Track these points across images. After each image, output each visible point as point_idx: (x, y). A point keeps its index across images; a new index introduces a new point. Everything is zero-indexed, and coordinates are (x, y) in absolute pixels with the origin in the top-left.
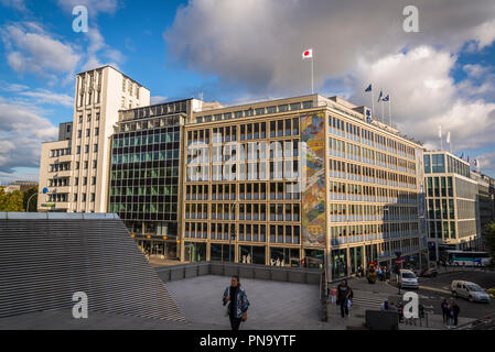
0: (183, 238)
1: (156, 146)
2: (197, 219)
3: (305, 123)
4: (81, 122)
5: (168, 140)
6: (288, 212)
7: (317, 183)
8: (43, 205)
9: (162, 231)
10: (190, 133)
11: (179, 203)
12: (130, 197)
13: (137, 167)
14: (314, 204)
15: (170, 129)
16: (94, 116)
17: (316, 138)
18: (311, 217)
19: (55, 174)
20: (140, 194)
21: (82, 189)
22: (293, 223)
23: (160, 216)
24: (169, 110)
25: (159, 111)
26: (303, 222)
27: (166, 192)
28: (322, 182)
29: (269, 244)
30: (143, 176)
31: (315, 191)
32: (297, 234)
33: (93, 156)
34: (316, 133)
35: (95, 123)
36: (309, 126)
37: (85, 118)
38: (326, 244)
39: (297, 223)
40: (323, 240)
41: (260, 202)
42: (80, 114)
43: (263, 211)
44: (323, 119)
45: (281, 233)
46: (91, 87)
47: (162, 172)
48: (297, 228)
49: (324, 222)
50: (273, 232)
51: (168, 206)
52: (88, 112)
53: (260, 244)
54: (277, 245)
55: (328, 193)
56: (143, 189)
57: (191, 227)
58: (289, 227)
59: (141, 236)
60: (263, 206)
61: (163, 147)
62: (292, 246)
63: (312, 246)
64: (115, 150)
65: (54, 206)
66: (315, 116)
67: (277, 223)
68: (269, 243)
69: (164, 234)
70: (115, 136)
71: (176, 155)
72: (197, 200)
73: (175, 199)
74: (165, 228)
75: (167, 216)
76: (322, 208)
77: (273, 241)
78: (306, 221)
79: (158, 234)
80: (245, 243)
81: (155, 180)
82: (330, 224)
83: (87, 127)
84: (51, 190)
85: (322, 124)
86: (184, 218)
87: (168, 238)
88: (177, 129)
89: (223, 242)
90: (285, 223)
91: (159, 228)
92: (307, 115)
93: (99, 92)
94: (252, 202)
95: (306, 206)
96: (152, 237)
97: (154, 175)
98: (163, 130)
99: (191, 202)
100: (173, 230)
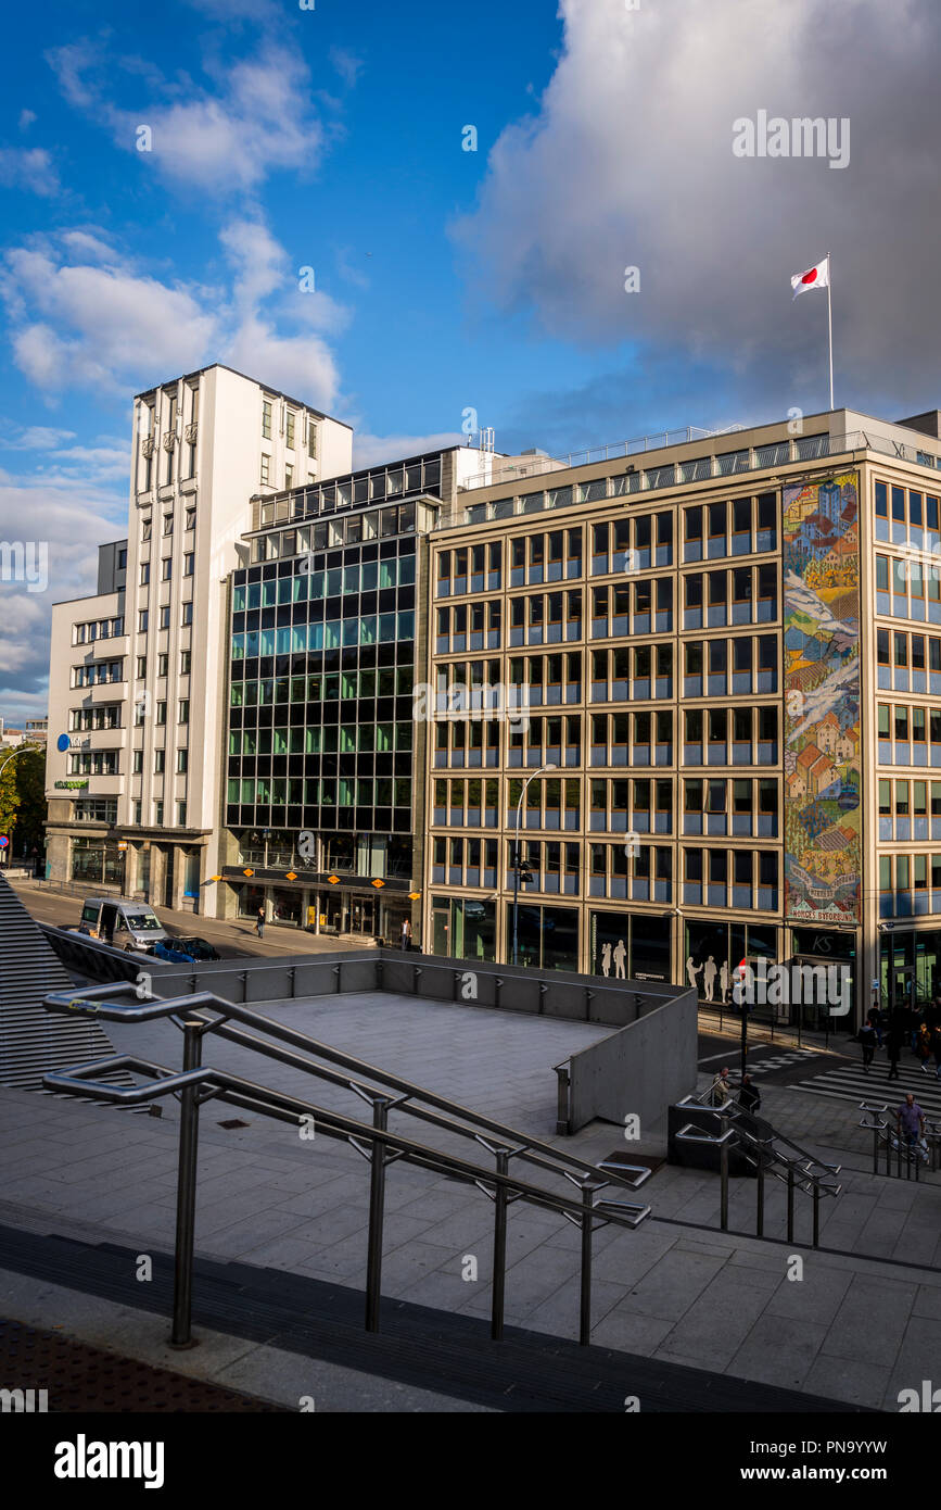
0: (429, 884)
1: (351, 603)
2: (467, 826)
3: (797, 510)
4: (148, 538)
5: (383, 582)
6: (743, 805)
7: (835, 710)
8: (58, 785)
9: (372, 863)
10: (445, 556)
11: (415, 777)
12: (280, 760)
13: (298, 668)
14: (825, 781)
15: (388, 549)
16: (182, 519)
17: (833, 558)
18: (813, 822)
19: (85, 693)
20: (308, 749)
21: (154, 737)
22: (756, 844)
23: (364, 818)
24: (390, 488)
25: (362, 492)
26: (789, 841)
27: (380, 744)
28: (850, 706)
29: (681, 909)
30: (315, 693)
31: (828, 738)
32: (769, 878)
33: (180, 638)
34: (830, 542)
35: (183, 541)
36: (809, 519)
37: (159, 525)
38: (861, 913)
39: (768, 844)
40: (853, 899)
41: (653, 774)
42: (143, 514)
43: (665, 803)
44: (854, 492)
45: (719, 875)
46: (173, 431)
47: (368, 681)
48: (769, 858)
49: (857, 839)
50: (694, 872)
51: (384, 787)
52: (165, 508)
53: (655, 909)
54: (708, 913)
55: (873, 743)
56: (316, 732)
57: (452, 852)
58: (744, 857)
59: (314, 878)
60: (665, 788)
61: (369, 604)
62: (756, 916)
63: (817, 918)
64: (239, 617)
65: (85, 786)
66: (827, 485)
67: (706, 843)
68: (682, 905)
69: (379, 871)
70: (239, 577)
71: (407, 627)
72: (469, 767)
73: (404, 764)
74: (379, 855)
75: (383, 819)
76: (849, 795)
77: (694, 898)
78: (799, 837)
79: (362, 872)
80: (610, 905)
81: (349, 706)
82: (877, 847)
83: (163, 552)
84: (77, 740)
85: (852, 512)
86: (430, 823)
87: (388, 884)
88: (408, 546)
89: (543, 899)
90: (731, 843)
91: (363, 852)
92: (801, 481)
93: (193, 445)
94: (631, 774)
95: (798, 788)
96: (343, 880)
97: (344, 693)
98: (370, 552)
99: (449, 774)
100: (401, 859)
